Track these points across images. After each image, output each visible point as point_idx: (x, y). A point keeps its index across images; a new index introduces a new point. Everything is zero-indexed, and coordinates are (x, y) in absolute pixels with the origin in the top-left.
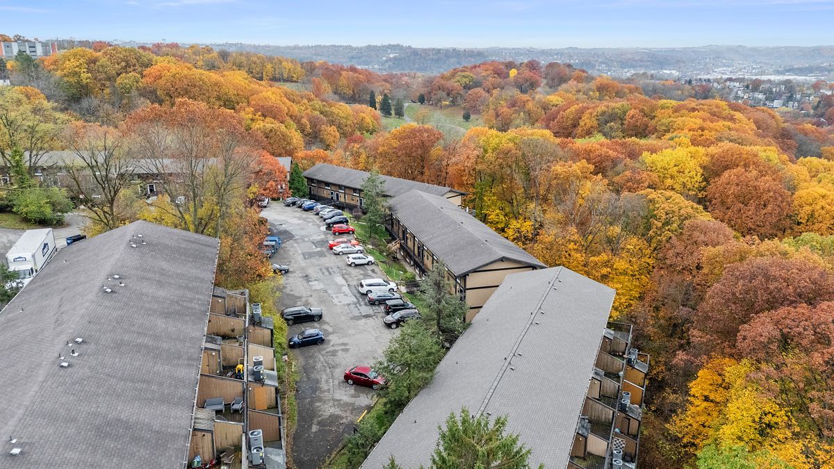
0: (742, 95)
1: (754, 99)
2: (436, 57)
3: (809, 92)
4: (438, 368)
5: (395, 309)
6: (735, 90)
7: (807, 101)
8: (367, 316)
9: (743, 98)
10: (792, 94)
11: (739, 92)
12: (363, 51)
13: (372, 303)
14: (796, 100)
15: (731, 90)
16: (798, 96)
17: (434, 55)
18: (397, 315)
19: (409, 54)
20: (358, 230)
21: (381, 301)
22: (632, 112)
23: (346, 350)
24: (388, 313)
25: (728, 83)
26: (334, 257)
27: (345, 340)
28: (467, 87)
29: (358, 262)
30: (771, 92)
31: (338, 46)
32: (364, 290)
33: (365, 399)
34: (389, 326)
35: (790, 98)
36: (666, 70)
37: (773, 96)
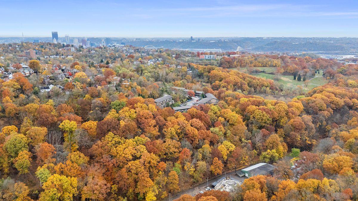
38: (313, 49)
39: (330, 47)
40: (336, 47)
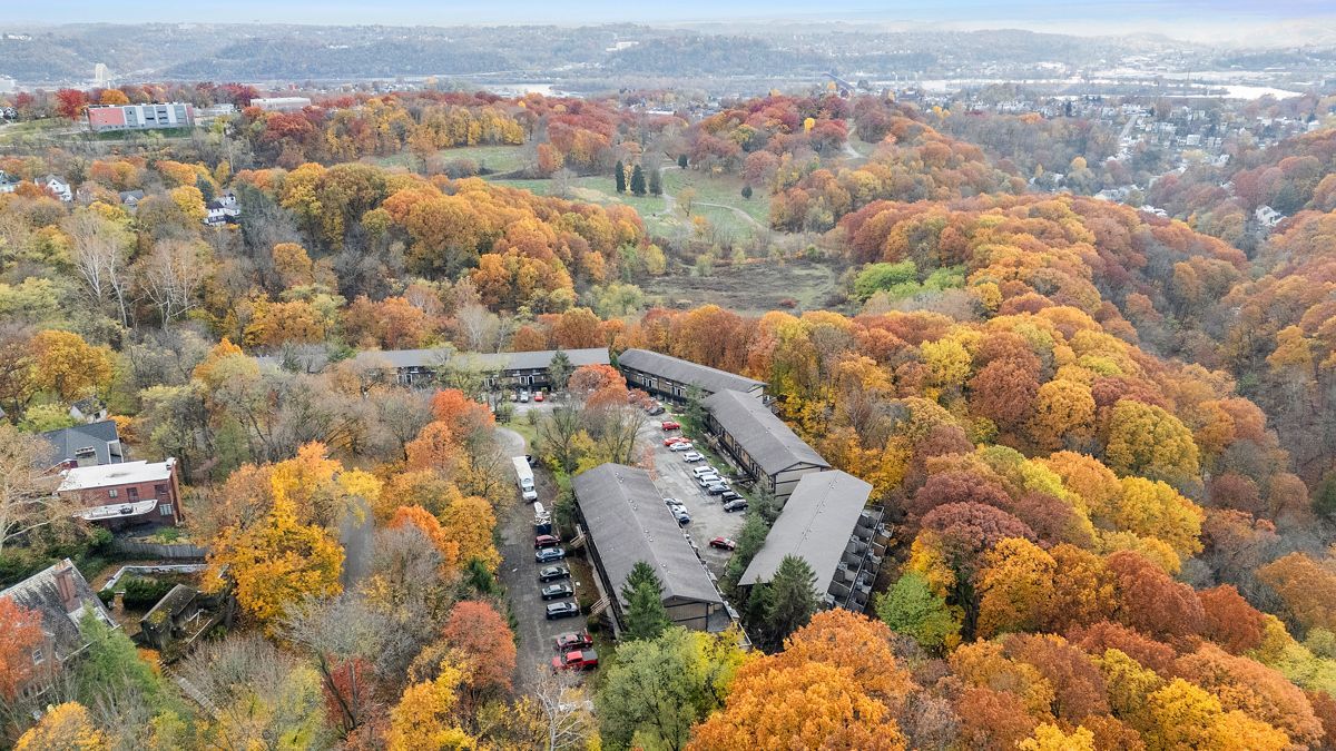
0: (1142, 126)
1: (1160, 131)
2: (689, 49)
3: (1239, 120)
4: (767, 538)
5: (730, 499)
6: (1135, 117)
7: (1235, 136)
8: (711, 504)
9: (1144, 130)
10: (1214, 126)
11: (1139, 122)
12: (574, 38)
13: (712, 494)
14: (1219, 134)
15: (1128, 118)
16: (1223, 128)
17: (686, 45)
18: (732, 504)
19: (648, 44)
20: (682, 425)
21: (719, 493)
22: (947, 231)
23: (705, 527)
24: (725, 502)
25: (1124, 107)
26: (672, 454)
27: (702, 521)
28: (746, 148)
29: (692, 459)
30: (1184, 123)
31: (533, 28)
32: (704, 484)
33: (725, 556)
34: (727, 511)
35: (1211, 132)
36: (1047, 61)
37: (1186, 129)
38: (408, 68)
39: (463, 59)
40: (481, 57)
